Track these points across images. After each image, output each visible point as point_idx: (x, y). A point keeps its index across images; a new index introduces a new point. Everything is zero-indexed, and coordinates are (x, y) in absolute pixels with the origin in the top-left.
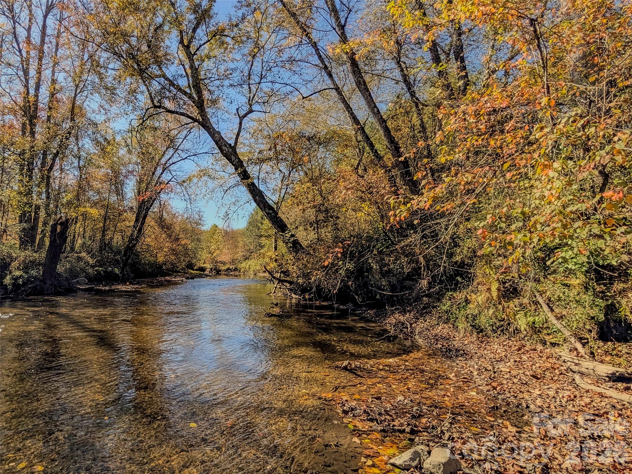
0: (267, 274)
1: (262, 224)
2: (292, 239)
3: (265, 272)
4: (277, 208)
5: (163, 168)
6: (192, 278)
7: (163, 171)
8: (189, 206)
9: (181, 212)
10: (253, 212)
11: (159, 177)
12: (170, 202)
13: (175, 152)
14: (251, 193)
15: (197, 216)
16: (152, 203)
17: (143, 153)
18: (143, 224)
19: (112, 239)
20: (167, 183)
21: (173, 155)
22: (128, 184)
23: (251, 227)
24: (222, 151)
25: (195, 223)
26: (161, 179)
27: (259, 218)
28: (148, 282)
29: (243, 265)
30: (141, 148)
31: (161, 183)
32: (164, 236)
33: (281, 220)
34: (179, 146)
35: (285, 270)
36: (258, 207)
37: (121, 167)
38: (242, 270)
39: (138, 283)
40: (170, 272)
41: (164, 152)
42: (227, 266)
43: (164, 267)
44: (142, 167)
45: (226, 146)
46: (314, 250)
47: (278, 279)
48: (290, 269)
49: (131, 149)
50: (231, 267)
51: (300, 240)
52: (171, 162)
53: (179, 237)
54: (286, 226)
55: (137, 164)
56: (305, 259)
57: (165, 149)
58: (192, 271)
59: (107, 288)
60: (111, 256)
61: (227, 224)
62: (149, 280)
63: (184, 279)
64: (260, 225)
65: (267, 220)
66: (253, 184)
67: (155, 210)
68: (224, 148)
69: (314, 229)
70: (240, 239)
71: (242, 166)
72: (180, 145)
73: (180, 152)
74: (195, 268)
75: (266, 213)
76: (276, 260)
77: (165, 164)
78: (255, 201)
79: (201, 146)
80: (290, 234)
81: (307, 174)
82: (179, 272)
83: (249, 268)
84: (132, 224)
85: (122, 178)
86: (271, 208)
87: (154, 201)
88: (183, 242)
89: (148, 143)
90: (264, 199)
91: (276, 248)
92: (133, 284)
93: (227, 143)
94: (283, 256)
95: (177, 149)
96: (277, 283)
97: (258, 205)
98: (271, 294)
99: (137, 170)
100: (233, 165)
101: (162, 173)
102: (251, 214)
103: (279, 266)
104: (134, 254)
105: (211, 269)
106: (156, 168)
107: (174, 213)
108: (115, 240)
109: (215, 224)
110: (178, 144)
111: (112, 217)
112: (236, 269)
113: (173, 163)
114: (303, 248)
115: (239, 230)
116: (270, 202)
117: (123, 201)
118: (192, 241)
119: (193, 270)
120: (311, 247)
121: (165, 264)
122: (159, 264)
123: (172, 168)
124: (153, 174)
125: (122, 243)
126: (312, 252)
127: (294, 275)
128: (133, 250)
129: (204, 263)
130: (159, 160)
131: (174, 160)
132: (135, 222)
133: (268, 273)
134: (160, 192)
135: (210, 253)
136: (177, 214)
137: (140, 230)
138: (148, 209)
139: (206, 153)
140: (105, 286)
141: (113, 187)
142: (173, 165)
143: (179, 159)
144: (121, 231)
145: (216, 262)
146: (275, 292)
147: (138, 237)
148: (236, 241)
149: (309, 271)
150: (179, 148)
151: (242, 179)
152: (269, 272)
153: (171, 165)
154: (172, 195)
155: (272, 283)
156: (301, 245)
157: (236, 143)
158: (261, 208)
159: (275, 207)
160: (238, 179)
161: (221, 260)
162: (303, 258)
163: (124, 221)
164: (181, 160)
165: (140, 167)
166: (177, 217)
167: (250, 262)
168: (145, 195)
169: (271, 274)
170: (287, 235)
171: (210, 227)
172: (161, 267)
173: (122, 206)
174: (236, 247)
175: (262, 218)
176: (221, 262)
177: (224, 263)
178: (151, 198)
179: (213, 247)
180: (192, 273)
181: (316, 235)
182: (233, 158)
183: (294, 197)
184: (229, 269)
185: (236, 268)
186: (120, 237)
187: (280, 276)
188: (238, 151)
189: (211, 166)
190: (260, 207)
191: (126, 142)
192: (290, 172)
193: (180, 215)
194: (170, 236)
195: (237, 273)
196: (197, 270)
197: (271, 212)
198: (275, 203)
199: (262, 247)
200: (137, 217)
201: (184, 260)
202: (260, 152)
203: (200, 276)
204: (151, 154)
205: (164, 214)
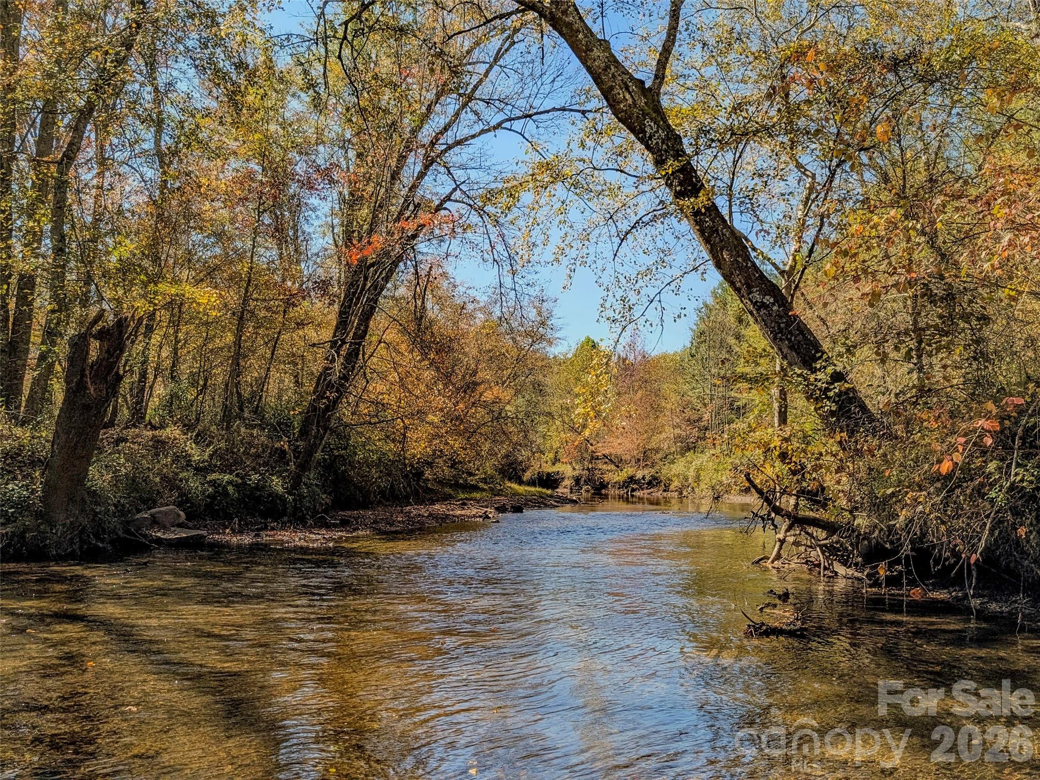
0: (753, 499)
1: (738, 337)
2: (837, 387)
3: (747, 491)
4: (788, 287)
5: (426, 156)
6: (518, 509)
7: (426, 167)
8: (508, 281)
9: (483, 299)
10: (710, 301)
11: (413, 188)
12: (449, 268)
13: (465, 105)
14: (707, 241)
15: (532, 314)
16: (391, 272)
17: (362, 111)
18: (361, 335)
19: (262, 382)
20: (439, 208)
21: (457, 114)
22: (314, 210)
23: (703, 348)
24: (613, 103)
25: (527, 334)
26: (420, 192)
27: (731, 320)
28: (375, 522)
29: (679, 467)
30: (356, 93)
31: (417, 206)
32: (428, 375)
33: (803, 329)
34: (476, 87)
35: (813, 486)
36: (726, 285)
37: (293, 155)
38: (676, 484)
39: (345, 524)
40: (447, 490)
41: (429, 108)
42: (627, 471)
43: (428, 474)
44: (359, 155)
45: (627, 88)
46: (908, 423)
47: (788, 515)
48: (829, 481)
49: (324, 96)
50: (639, 475)
51: (863, 391)
52: (449, 137)
53: (477, 379)
54: (816, 346)
55: (344, 144)
56: (879, 453)
57: (431, 96)
58: (515, 486)
59: (247, 539)
60: (262, 437)
61: (625, 340)
62: (380, 513)
63: (491, 512)
64: (732, 341)
65: (757, 327)
66: (713, 209)
67: (402, 291)
68: (621, 94)
69: (908, 357)
70: (666, 388)
71: (679, 153)
72: (480, 81)
73: (480, 106)
74: (527, 476)
75: (755, 304)
76: (783, 456)
77: (432, 144)
78: (718, 265)
79: (547, 88)
80: (830, 370)
81: (886, 179)
82: (475, 488)
83: (698, 479)
84: (327, 334)
85: (293, 188)
86: (772, 289)
87: (395, 264)
88: (488, 396)
89: (375, 77)
90: (747, 258)
91: (783, 420)
92: (328, 526)
93: (632, 78)
94: (806, 439)
95: (470, 98)
96: (784, 527)
97: (727, 277)
98: (768, 564)
99: (344, 164)
100: (648, 147)
101: (422, 175)
102: (706, 306)
103: (794, 473)
104: (333, 431)
105: (577, 480)
106: (402, 158)
107: (458, 301)
108: (272, 387)
109: (588, 340)
110: (475, 80)
111: (263, 313)
112: (654, 482)
113: (459, 143)
114: (871, 419)
115: (664, 357)
116: (767, 269)
117: (298, 262)
118: (517, 392)
119: (521, 483)
120: (898, 414)
121: (430, 464)
122: (412, 465)
123: (455, 157)
124: (395, 176)
125: (295, 397)
126: (899, 430)
127: (843, 502)
128: (329, 419)
129: (556, 461)
130: (414, 132)
131: (461, 130)
132: (337, 328)
133: (756, 495)
134: (414, 237)
135: (572, 429)
136: (470, 307)
137: (352, 356)
138: (378, 289)
139: (563, 109)
140: (241, 532)
141: (267, 219)
142: (457, 149)
143: (478, 128)
144: (293, 359)
145: (594, 458)
146: (778, 557)
147: (345, 378)
148: (657, 393)
149: (889, 491)
150: (477, 94)
151: (678, 195)
152: (760, 492)
153: (450, 147)
154: (455, 246)
155: (769, 526)
156: (863, 408)
157: (660, 77)
158: (738, 290)
159: (782, 283)
160: (666, 194)
161: (607, 452)
162: (870, 451)
163: (300, 325)
164: (483, 132)
165: (352, 154)
166: (472, 316)
167: (698, 460)
168: (369, 243)
169: (767, 500)
170: (820, 375)
171: (574, 347)
172: (419, 474)
173: (293, 278)
174: (657, 410)
175: (740, 321)
176: (608, 459)
177: (617, 462)
178: (387, 254)
179: (580, 410)
180: (516, 494)
181: (915, 375)
182: (650, 126)
183: (845, 253)
184: (631, 479)
185: (654, 478)
186: (288, 381)
187: (797, 505)
188: (665, 102)
189: (578, 152)
190: (732, 284)
191: (306, 73)
192: (833, 174)
193: (480, 309)
194: (447, 377)
195: (658, 494)
196: (532, 483)
197: (768, 300)
198: (782, 273)
199: (740, 411)
200: (341, 313)
201: (492, 453)
202: (737, 108)
203: (541, 503)
204: (386, 111)
205: (429, 305)
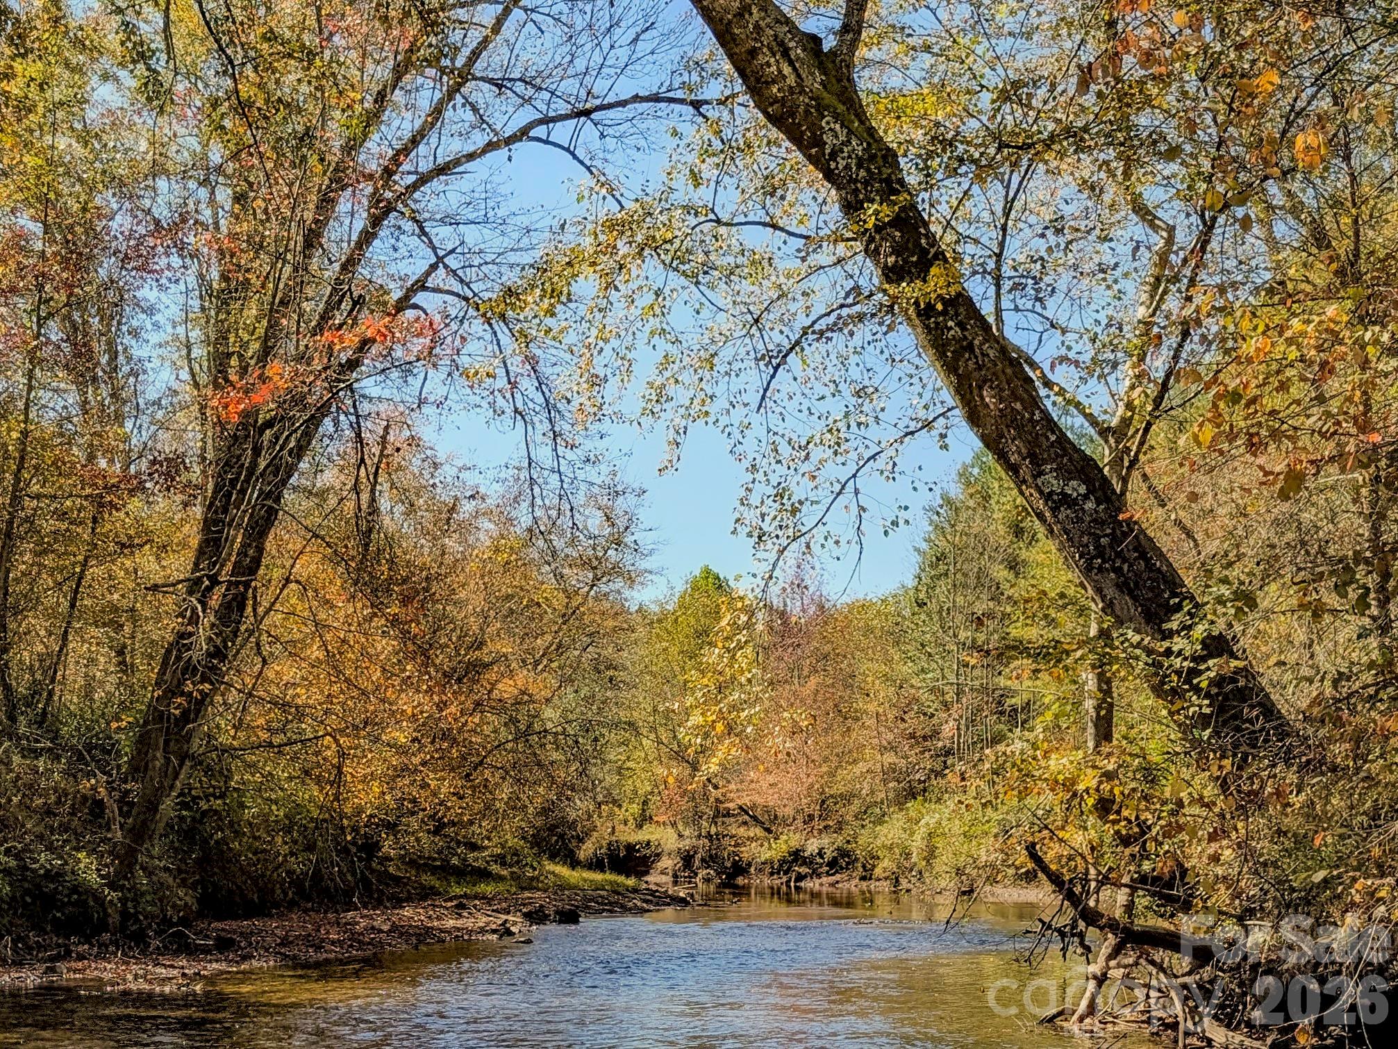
0: (1042, 895)
1: (1014, 565)
2: (1213, 667)
3: (1030, 877)
4: (1117, 462)
5: (375, 199)
6: (569, 917)
7: (376, 221)
9: (494, 492)
10: (956, 491)
11: (349, 265)
12: (424, 427)
13: (450, 95)
14: (950, 368)
15: (594, 522)
16: (308, 436)
17: (242, 107)
18: (250, 566)
19: (52, 664)
20: (403, 304)
21: (437, 112)
22: (150, 311)
23: (943, 587)
24: (756, 84)
25: (586, 563)
26: (363, 271)
27: (999, 531)
28: (285, 942)
29: (891, 831)
30: (229, 68)
31: (358, 302)
32: (385, 646)
33: (1145, 549)
34: (475, 55)
35: (1164, 867)
36: (990, 458)
37: (106, 199)
38: (885, 865)
39: (224, 945)
40: (427, 879)
41: (381, 97)
42: (789, 840)
43: (388, 847)
44: (239, 198)
45: (786, 53)
46: (1358, 738)
47: (1113, 926)
48: (1196, 855)
49: (166, 76)
50: (812, 847)
51: (1268, 675)
52: (423, 159)
53: (485, 655)
54: (1172, 582)
55: (209, 176)
56: (1297, 800)
57: (383, 72)
58: (563, 871)
59: (31, 978)
60: (52, 773)
61: (785, 573)
62: (296, 924)
63: (517, 923)
64: (1000, 573)
65: (1052, 546)
66: (961, 304)
67: (329, 477)
68: (772, 64)
69: (1361, 605)
70: (869, 669)
71: (892, 186)
72: (485, 42)
73: (481, 93)
74: (586, 850)
75: (1048, 497)
76: (1105, 807)
77: (388, 173)
78: (974, 418)
79: (623, 54)
80: (1199, 631)
81: (1320, 238)
82: (484, 875)
83: (931, 854)
84: (179, 565)
85: (106, 268)
86: (1085, 468)
87: (314, 422)
88: (507, 689)
89: (271, 37)
90: (1034, 402)
91: (1104, 730)
92: (191, 951)
93: (794, 29)
94: (1150, 775)
95: (465, 76)
96: (1105, 951)
97: (992, 443)
98: (1072, 1026)
99: (206, 215)
100: (829, 176)
101: (367, 238)
102: (948, 501)
103: (1126, 841)
104: (198, 762)
105: (687, 859)
106: (326, 202)
107: (445, 497)
108: (73, 673)
109: (707, 572)
110: (475, 37)
111: (48, 525)
112: (841, 861)
113: (442, 170)
114: (1283, 731)
115: (864, 607)
116: (1073, 424)
117: (119, 418)
118: (566, 681)
119: (574, 863)
120: (1338, 722)
121: (392, 827)
122: (355, 829)
123: (432, 199)
124: (312, 239)
125: (120, 695)
126: (1339, 751)
127: (1222, 896)
128: (188, 738)
129: (644, 819)
130: (351, 147)
131: (447, 145)
132: (201, 552)
133: (1048, 887)
134: (353, 364)
135: (679, 755)
136: (467, 507)
137: (234, 607)
138: (282, 472)
139: (655, 98)
140: (18, 964)
141: (54, 331)
142: (436, 184)
143: (479, 139)
144: (111, 618)
145: (721, 814)
146: (1091, 1009)
147: (218, 653)
148: (849, 679)
149: (1319, 876)
150: (479, 68)
151: (893, 275)
152: (1056, 879)
153: (423, 180)
154: (436, 383)
155: (1075, 948)
156: (1269, 710)
157: (851, 29)
158: (1013, 469)
159: (1102, 453)
160: (868, 274)
161: (746, 800)
162: (1278, 793)
163: (127, 547)
164: (490, 147)
165: (224, 195)
166: (465, 529)
167: (931, 816)
168: (263, 379)
169: (1070, 896)
170: (1178, 643)
171: (680, 587)
172: (370, 847)
173: (109, 452)
174: (846, 716)
175: (1018, 532)
176: (749, 815)
177: (769, 823)
178: (299, 400)
179: (696, 719)
180: (563, 886)
181: (1373, 642)
182: (833, 132)
183: (1234, 397)
184: (796, 856)
185: (843, 853)
186: (105, 659)
187: (1129, 907)
188: (865, 81)
189: (684, 192)
190: (1002, 456)
191: (128, 29)
192: (1209, 227)
193: (488, 513)
194: (424, 654)
195: (850, 884)
196: (596, 864)
197: (1076, 488)
198: (1104, 432)
199: (1019, 716)
200: (207, 524)
201: (515, 805)
202: (1011, 93)
203: (614, 904)
204: (293, 108)
205: (384, 504)
